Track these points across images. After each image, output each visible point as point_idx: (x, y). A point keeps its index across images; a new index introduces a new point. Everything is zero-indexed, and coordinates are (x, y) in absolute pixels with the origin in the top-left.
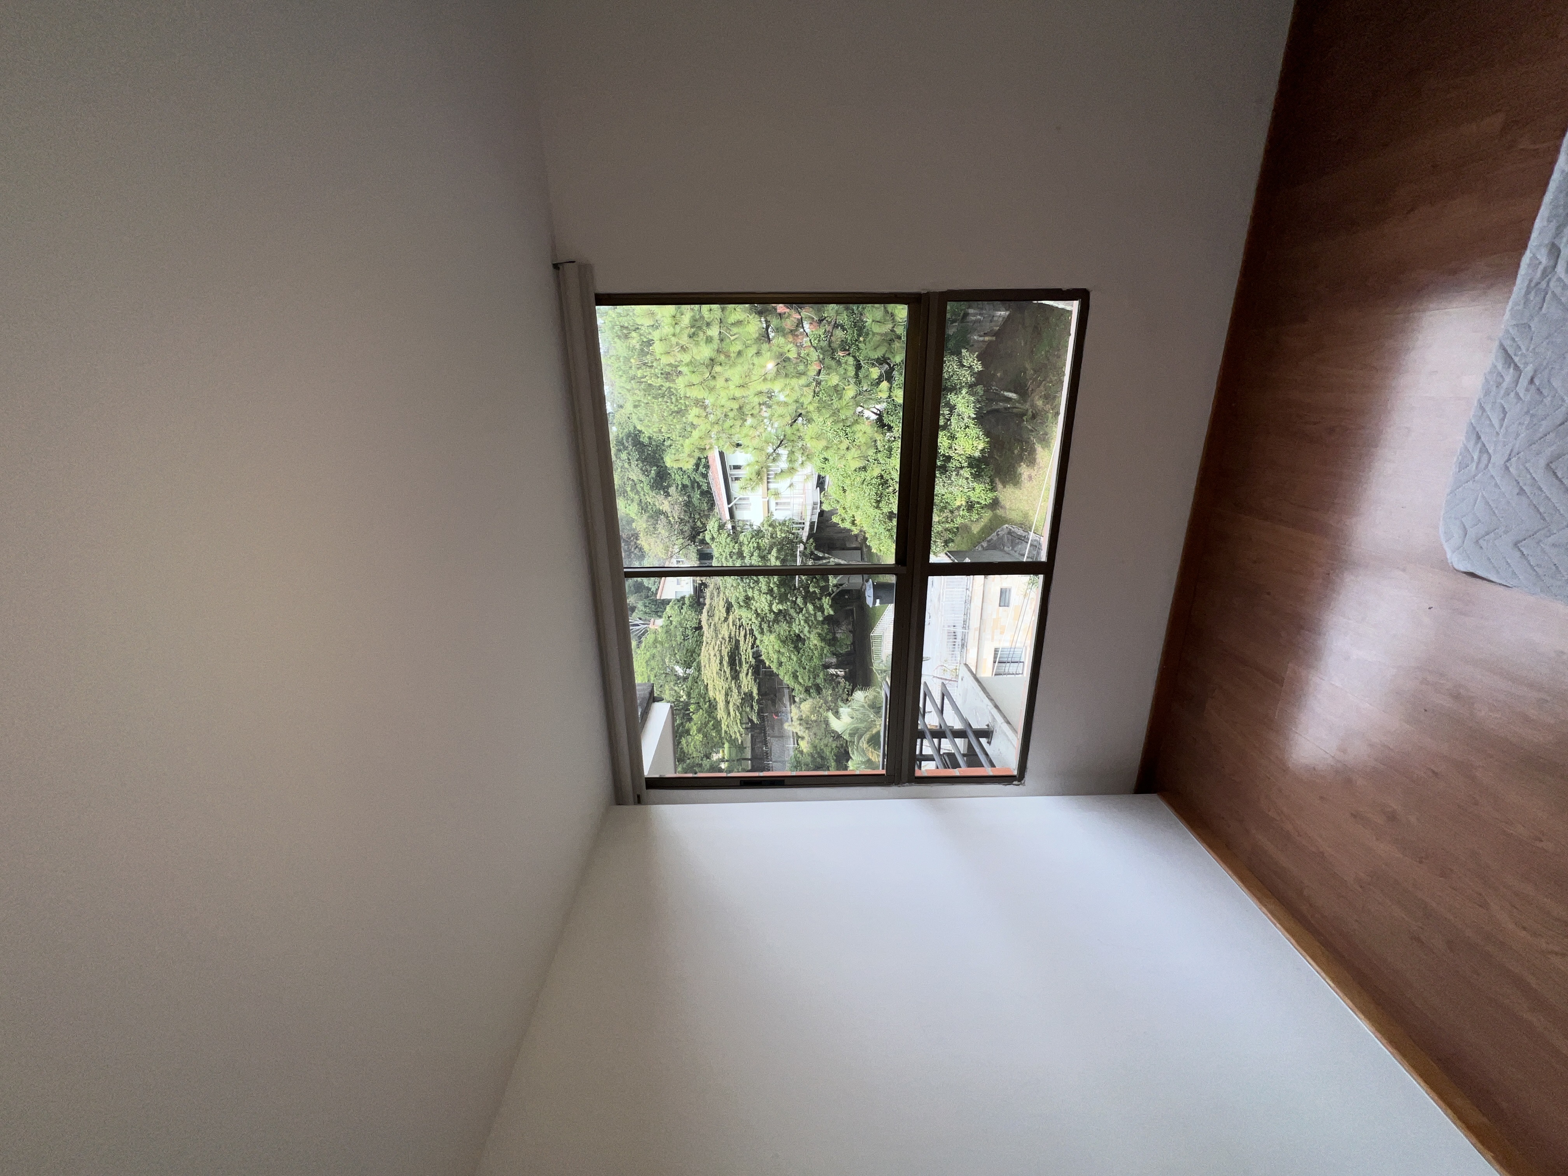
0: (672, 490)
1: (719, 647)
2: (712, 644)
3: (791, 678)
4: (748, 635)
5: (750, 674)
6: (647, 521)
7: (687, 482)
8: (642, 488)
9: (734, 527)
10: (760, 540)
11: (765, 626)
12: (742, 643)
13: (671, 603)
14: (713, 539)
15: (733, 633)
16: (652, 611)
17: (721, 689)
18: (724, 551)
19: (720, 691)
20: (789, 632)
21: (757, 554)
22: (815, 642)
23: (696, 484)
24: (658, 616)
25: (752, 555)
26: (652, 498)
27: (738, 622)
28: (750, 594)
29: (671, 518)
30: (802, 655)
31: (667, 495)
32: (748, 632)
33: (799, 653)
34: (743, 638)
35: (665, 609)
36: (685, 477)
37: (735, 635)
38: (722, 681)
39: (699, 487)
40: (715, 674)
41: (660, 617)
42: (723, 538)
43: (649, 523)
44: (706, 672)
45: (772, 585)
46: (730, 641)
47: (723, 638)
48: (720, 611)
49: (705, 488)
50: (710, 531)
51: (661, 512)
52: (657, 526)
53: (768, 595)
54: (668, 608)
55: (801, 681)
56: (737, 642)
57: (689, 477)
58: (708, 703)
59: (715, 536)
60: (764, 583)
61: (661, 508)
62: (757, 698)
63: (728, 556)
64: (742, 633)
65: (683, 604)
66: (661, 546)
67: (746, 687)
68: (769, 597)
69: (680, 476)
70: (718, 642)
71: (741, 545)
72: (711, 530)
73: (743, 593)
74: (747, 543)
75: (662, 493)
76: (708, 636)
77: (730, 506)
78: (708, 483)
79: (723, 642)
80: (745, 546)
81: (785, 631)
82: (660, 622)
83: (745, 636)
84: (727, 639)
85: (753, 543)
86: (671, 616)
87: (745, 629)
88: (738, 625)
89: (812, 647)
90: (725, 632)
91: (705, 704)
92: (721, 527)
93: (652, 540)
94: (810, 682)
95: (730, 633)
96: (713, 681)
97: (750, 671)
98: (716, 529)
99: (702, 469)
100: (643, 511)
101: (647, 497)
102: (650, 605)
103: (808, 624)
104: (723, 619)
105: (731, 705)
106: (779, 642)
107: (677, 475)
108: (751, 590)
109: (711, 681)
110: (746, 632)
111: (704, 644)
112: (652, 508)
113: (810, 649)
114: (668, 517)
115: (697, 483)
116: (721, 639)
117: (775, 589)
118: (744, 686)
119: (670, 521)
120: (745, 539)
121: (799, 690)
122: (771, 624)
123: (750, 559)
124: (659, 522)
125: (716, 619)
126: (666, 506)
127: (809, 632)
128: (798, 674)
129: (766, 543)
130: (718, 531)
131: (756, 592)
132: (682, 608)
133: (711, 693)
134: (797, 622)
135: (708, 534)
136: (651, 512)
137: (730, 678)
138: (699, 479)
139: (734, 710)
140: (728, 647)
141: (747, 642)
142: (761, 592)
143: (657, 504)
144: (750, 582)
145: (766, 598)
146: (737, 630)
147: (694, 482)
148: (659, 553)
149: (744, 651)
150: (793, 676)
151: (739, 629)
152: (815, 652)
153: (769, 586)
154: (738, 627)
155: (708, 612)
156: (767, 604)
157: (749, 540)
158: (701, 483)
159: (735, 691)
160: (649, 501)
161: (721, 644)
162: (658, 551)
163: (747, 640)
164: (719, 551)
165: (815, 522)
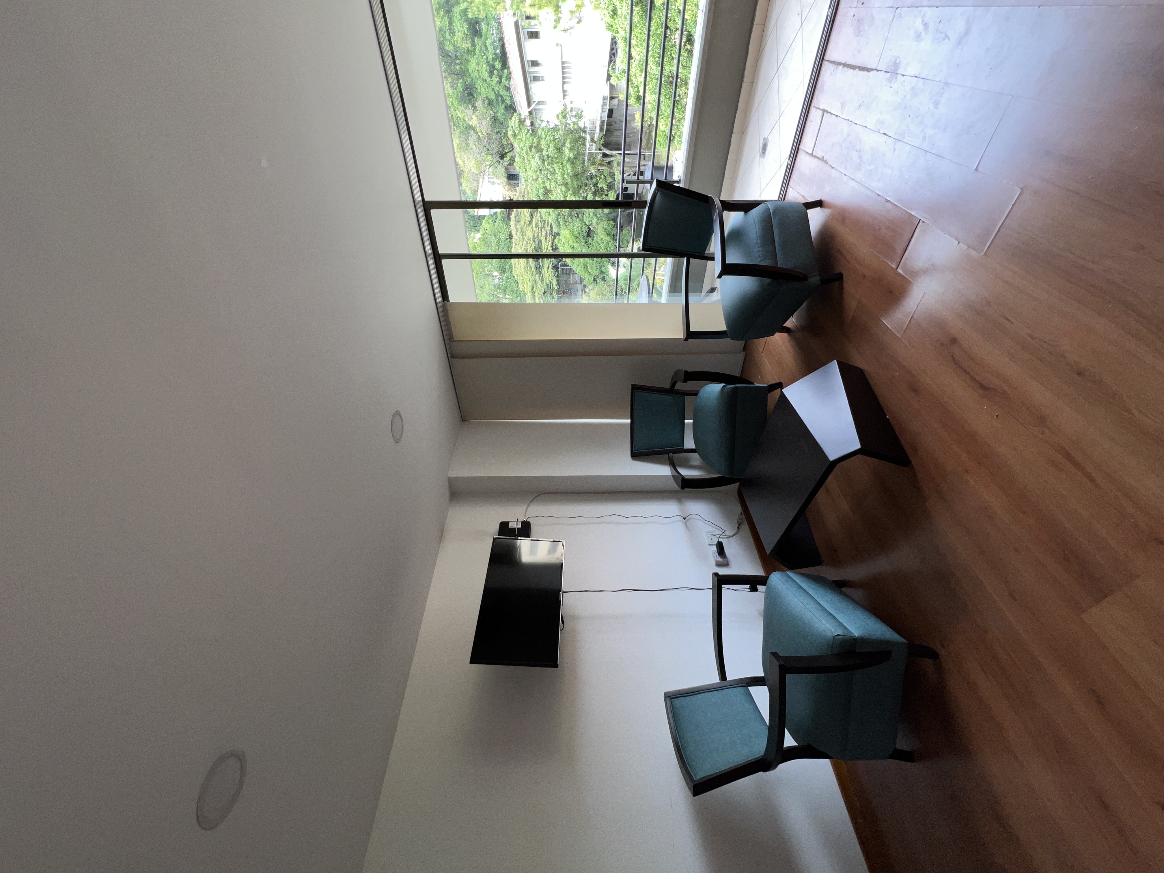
0: (479, 103)
1: (525, 247)
2: (520, 244)
3: (582, 269)
4: (548, 236)
5: (550, 268)
6: (460, 137)
7: (492, 97)
8: (452, 103)
9: (532, 124)
10: (556, 133)
11: (561, 220)
12: (543, 242)
13: (486, 218)
14: (515, 135)
15: (536, 234)
16: (471, 226)
17: (528, 282)
18: (525, 146)
19: (527, 284)
20: (581, 228)
21: (552, 146)
22: (602, 236)
23: (500, 98)
24: (477, 230)
25: (549, 146)
26: (462, 112)
27: (540, 224)
28: (547, 185)
29: (479, 134)
30: (592, 249)
31: (475, 108)
32: (548, 233)
33: (589, 247)
34: (544, 238)
35: (481, 224)
36: (490, 90)
37: (538, 235)
38: (529, 275)
39: (503, 101)
40: (523, 270)
41: (478, 231)
42: (523, 136)
43: (461, 139)
44: (516, 269)
45: (566, 176)
46: (534, 241)
47: (529, 239)
48: (525, 216)
49: (509, 103)
50: (512, 127)
51: (471, 127)
52: (469, 142)
53: (563, 187)
54: (484, 221)
55: (590, 271)
56: (540, 242)
57: (493, 89)
58: (519, 297)
59: (517, 132)
60: (559, 174)
61: (471, 124)
62: (556, 288)
63: (528, 149)
64: (544, 233)
65: (496, 218)
66: (473, 162)
67: (548, 279)
68: (564, 188)
69: (485, 89)
70: (525, 243)
71: (540, 138)
72: (513, 125)
73: (542, 185)
74: (544, 136)
75: (470, 107)
76: (516, 238)
77: (530, 110)
78: (511, 97)
79: (529, 242)
80: (543, 140)
81: (578, 227)
82: (478, 235)
83: (546, 237)
84: (532, 240)
85: (549, 136)
86: (487, 230)
87: (546, 230)
88: (540, 227)
89: (600, 242)
90: (529, 234)
91: (517, 298)
92: (522, 122)
93: (465, 156)
94: (597, 271)
95: (534, 234)
96: (522, 276)
97: (550, 266)
98: (517, 125)
99: (504, 82)
100: (455, 127)
101: (457, 111)
102: (469, 221)
103: (597, 216)
104: (528, 223)
105: (536, 295)
106: (573, 237)
107: (482, 88)
108: (548, 182)
109: (521, 276)
110: (546, 233)
111: (514, 245)
112: (463, 124)
113: (597, 243)
114: (477, 132)
115: (501, 96)
116: (526, 240)
117: (569, 181)
118: (546, 278)
119: (479, 136)
120: (543, 133)
121: (588, 279)
122: (566, 217)
123: (547, 151)
124: (470, 138)
125: (522, 223)
126: (474, 122)
127: (597, 223)
128: (588, 265)
129: (561, 135)
130: (519, 126)
131: (553, 184)
132: (495, 222)
133: (521, 287)
134: (587, 215)
135: (510, 130)
136: (462, 128)
137: (534, 273)
138: (503, 92)
139: (539, 299)
140: (533, 246)
141: (547, 242)
142: (557, 183)
143: (466, 119)
144: (547, 174)
145: (561, 189)
146: (540, 232)
147: (498, 95)
148: (472, 168)
149: (546, 249)
150: (584, 267)
151: (541, 231)
152: (602, 246)
153: (564, 178)
154: (540, 228)
155: (515, 218)
156: (562, 195)
157: (546, 133)
158: (505, 97)
159: (539, 282)
160: (460, 115)
161: (527, 244)
162: (471, 166)
163: (548, 239)
164: (520, 146)
165: (605, 120)
